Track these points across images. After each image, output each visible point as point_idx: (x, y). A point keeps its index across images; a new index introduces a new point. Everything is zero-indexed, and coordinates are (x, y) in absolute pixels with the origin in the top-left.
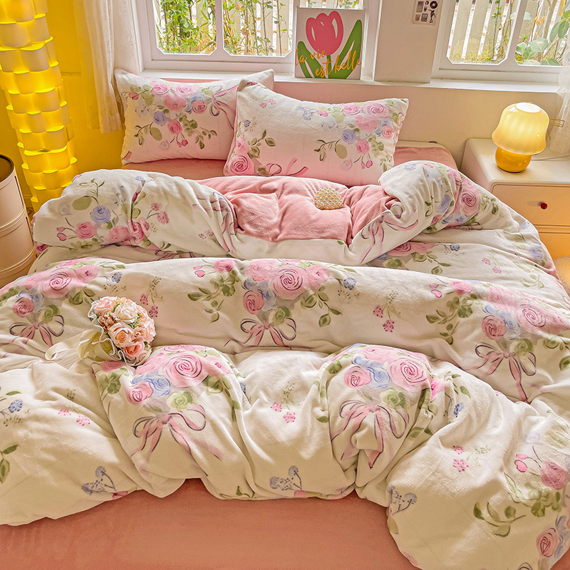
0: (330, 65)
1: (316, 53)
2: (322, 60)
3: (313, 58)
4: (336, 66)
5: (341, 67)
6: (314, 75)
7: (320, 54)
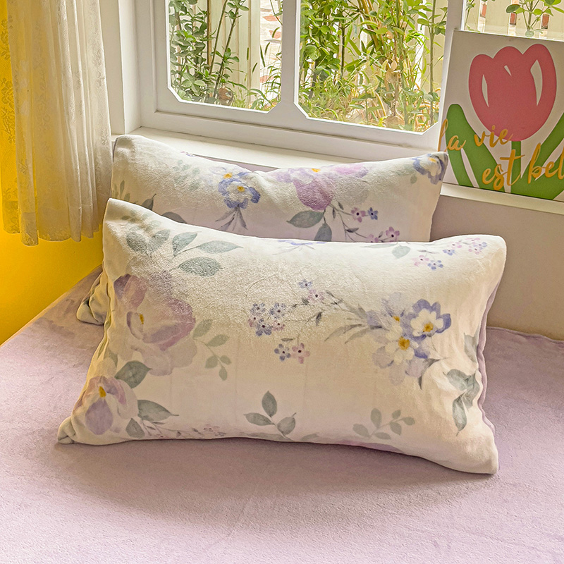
0: (516, 164)
1: (489, 133)
2: (501, 151)
3: (479, 144)
4: (532, 168)
5: (543, 171)
6: (480, 180)
7: (496, 138)
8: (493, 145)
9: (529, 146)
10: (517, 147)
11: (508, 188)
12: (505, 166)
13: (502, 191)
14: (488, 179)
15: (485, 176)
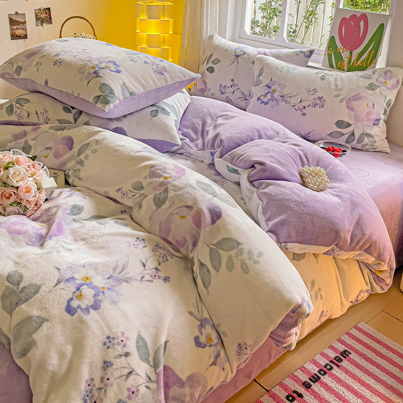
0: (350, 60)
1: (342, 47)
3: (338, 52)
4: (355, 62)
5: (359, 63)
6: (337, 66)
7: (345, 49)
8: (343, 52)
9: (356, 53)
10: (351, 53)
11: (346, 69)
12: (346, 60)
13: (344, 70)
14: (339, 65)
15: (339, 64)
